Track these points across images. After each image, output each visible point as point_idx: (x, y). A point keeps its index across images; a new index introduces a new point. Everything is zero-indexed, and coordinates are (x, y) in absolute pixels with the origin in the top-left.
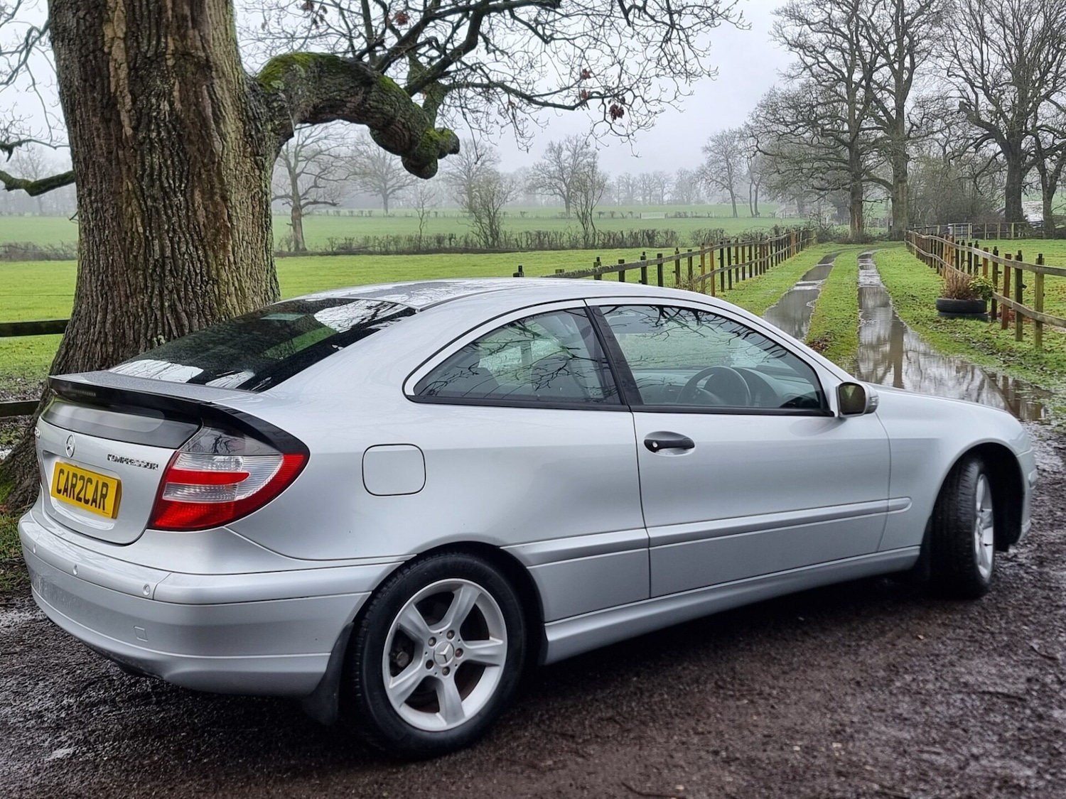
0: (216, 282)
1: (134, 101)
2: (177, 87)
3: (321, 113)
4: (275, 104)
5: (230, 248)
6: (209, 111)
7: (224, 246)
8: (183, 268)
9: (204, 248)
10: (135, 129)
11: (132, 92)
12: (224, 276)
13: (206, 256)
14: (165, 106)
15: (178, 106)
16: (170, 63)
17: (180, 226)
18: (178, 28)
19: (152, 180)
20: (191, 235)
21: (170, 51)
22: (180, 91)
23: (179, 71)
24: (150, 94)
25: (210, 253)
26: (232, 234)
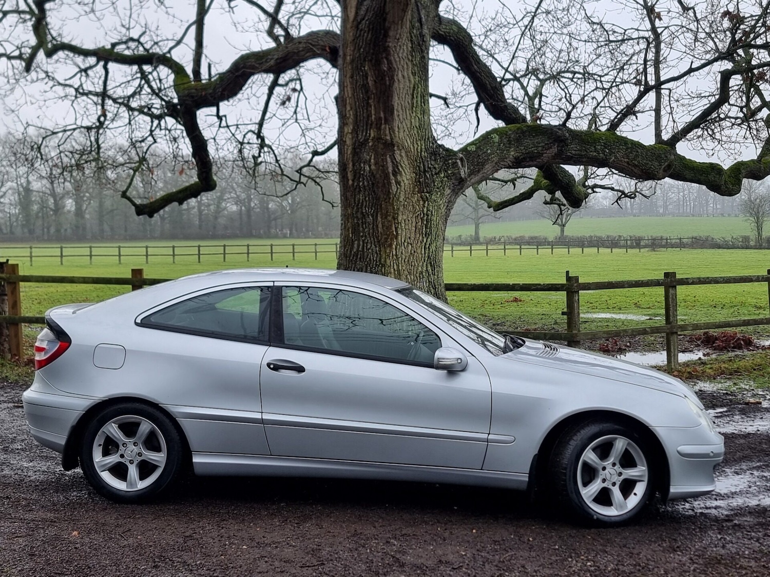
0: (383, 266)
1: (353, 165)
2: (373, 157)
3: (523, 162)
4: (450, 161)
5: (394, 247)
6: (390, 169)
7: (391, 245)
8: (367, 257)
9: (380, 246)
10: (353, 181)
11: (352, 161)
12: (388, 261)
13: (380, 251)
14: (367, 168)
15: (373, 167)
16: (370, 144)
17: (369, 234)
18: (377, 124)
19: (358, 209)
20: (374, 239)
21: (371, 138)
22: (374, 159)
23: (375, 149)
24: (361, 162)
25: (382, 249)
26: (396, 238)
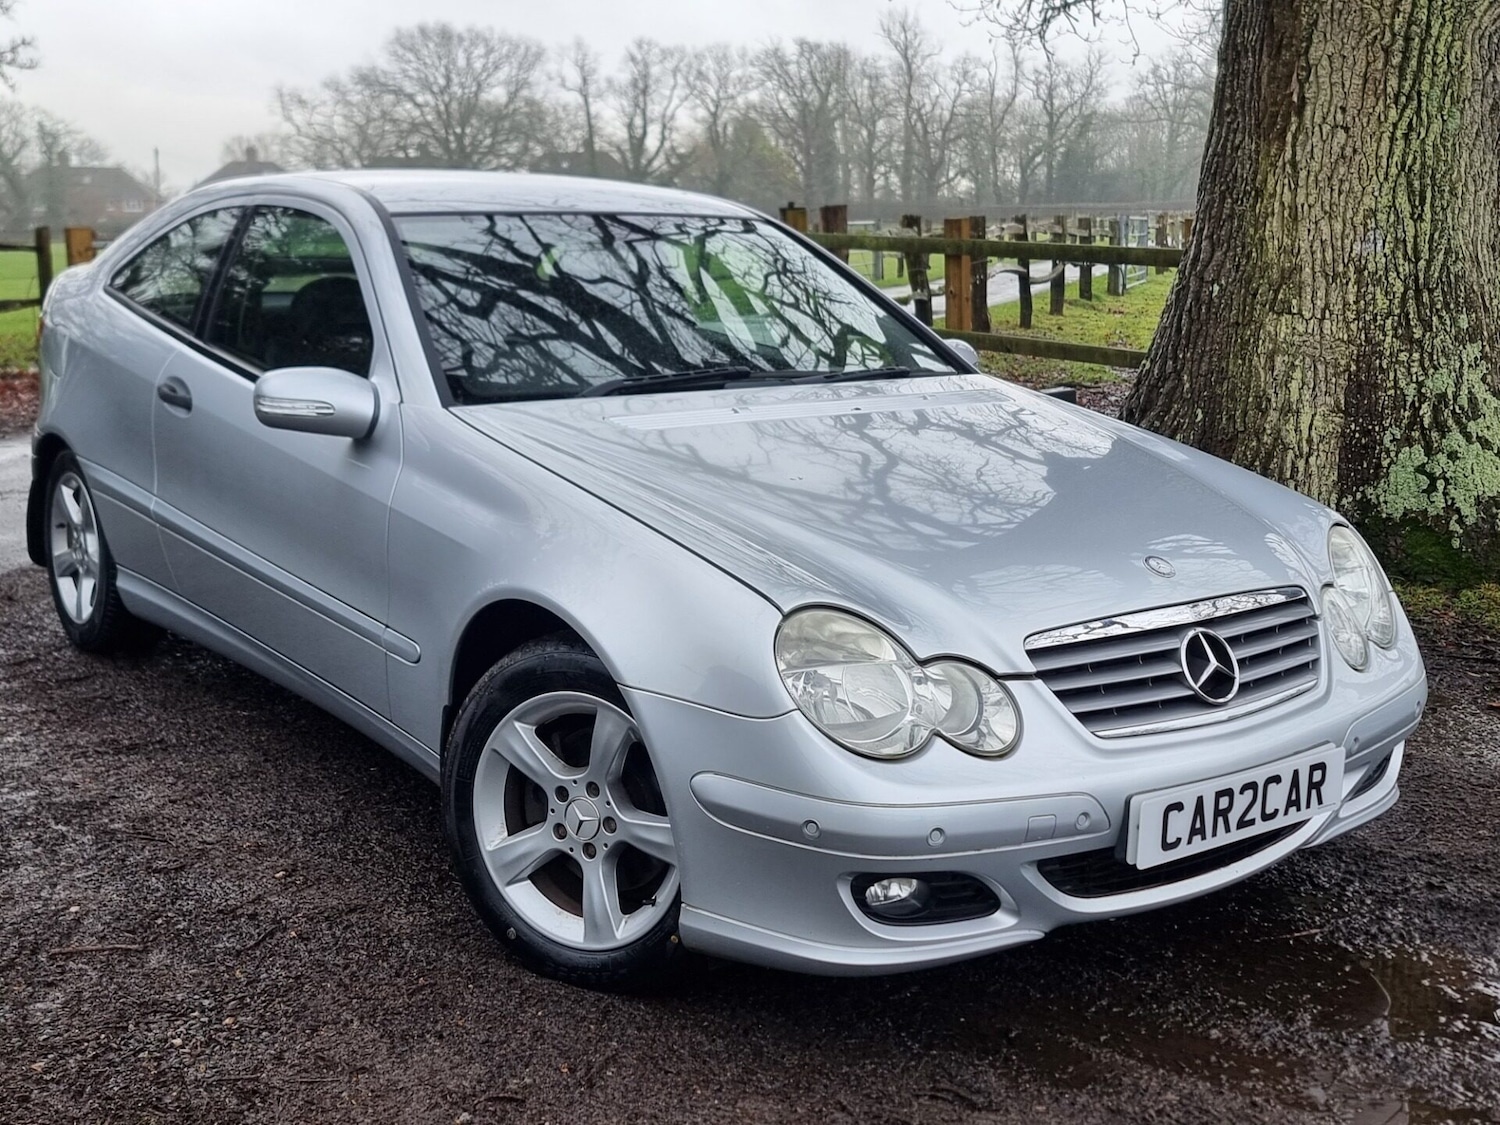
5: (1289, 138)
7: (1281, 134)
9: (1259, 137)
12: (1272, 181)
13: (1259, 153)
20: (1250, 118)
25: (1263, 145)
26: (1300, 113)
